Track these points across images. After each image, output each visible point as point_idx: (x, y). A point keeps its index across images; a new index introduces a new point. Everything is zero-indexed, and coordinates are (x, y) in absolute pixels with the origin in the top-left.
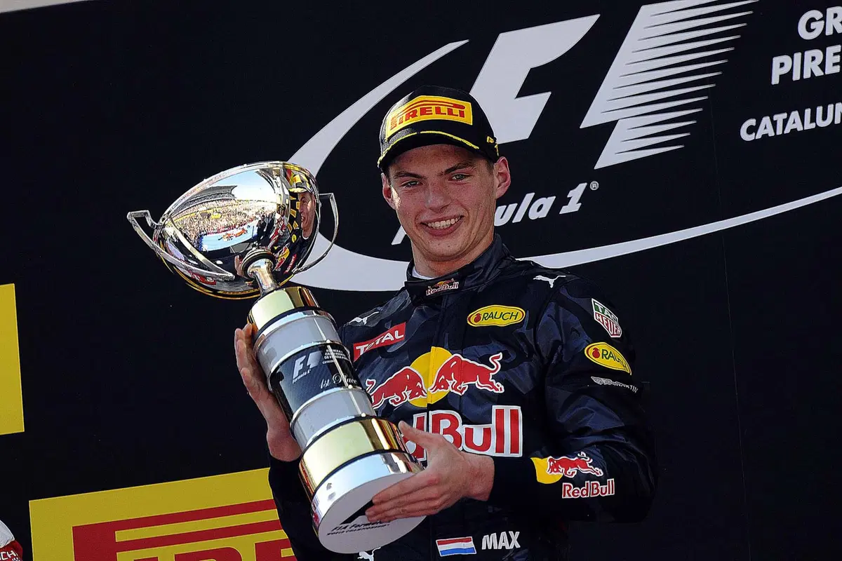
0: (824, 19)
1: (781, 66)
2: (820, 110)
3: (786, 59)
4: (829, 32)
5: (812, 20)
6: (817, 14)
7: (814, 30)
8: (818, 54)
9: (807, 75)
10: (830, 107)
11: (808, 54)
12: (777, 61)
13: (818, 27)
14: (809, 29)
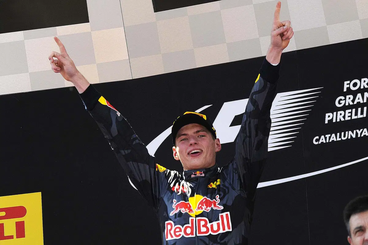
0: (345, 99)
1: (328, 117)
2: (343, 133)
3: (331, 114)
4: (347, 104)
5: (341, 100)
6: (343, 98)
7: (341, 103)
8: (342, 112)
9: (338, 120)
10: (347, 132)
11: (339, 113)
12: (327, 115)
13: (343, 102)
14: (339, 103)
